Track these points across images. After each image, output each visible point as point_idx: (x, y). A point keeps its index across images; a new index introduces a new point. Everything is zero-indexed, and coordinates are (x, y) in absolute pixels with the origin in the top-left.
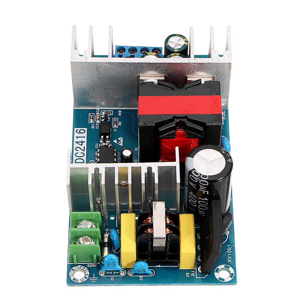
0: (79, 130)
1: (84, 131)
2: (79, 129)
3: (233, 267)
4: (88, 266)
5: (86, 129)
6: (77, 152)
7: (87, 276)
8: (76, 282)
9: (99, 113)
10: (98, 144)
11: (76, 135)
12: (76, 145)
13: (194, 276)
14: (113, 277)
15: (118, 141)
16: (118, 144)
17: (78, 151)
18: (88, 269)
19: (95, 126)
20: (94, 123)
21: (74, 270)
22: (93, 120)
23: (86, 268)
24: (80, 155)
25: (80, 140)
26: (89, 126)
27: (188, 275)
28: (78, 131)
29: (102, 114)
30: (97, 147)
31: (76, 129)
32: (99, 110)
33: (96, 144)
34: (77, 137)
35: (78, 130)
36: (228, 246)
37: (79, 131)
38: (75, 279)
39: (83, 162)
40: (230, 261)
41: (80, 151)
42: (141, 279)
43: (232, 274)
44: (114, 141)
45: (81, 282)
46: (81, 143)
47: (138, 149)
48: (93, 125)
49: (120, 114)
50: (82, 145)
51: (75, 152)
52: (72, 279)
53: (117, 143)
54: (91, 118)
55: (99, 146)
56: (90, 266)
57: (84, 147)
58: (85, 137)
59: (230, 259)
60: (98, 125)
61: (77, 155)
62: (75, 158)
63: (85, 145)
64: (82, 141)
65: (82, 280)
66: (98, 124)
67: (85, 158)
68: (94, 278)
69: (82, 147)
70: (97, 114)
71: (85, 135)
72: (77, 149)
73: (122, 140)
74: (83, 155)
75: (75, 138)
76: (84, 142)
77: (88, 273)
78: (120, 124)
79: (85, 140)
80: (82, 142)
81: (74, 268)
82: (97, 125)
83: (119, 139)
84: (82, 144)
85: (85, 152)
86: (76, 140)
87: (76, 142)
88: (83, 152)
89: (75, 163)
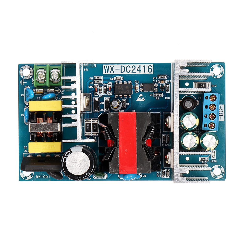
0: (151, 68)
1: (150, 71)
3: (32, 179)
4: (32, 78)
5: (152, 73)
6: (131, 67)
7: (25, 78)
8: (20, 70)
9: (167, 82)
10: (138, 82)
11: (147, 66)
12: (137, 66)
13: (25, 152)
14: (24, 95)
15: (141, 98)
16: (139, 98)
17: (132, 68)
18: (30, 78)
19: (155, 80)
20: (158, 79)
21: (30, 68)
22: (160, 78)
23: (31, 77)
24: (128, 69)
25: (142, 69)
26: (155, 75)
27: (25, 147)
28: (150, 67)
29: (166, 84)
30: (136, 81)
31: (152, 65)
32: (170, 82)
33: (138, 81)
34: (144, 67)
35: (151, 67)
36: (49, 176)
37: (150, 68)
38: (22, 69)
39: (122, 72)
40: (36, 177)
41: (132, 69)
42: (22, 115)
43: (26, 178)
44: (141, 94)
45: (20, 73)
46: (139, 69)
48: (156, 78)
49: (166, 98)
50: (137, 70)
51: (131, 66)
52: (22, 67)
53: (139, 96)
54: (162, 77)
55: (136, 83)
56: (32, 80)
57: (135, 72)
58: (145, 72)
59: (38, 177)
60: (156, 82)
61: (128, 67)
62: (125, 66)
63: (138, 72)
65: (22, 74)
66: (157, 82)
67: (125, 73)
68: (23, 82)
69: (135, 70)
70: (167, 81)
71: (147, 72)
72: (134, 67)
73: (142, 100)
74: (128, 71)
75: (144, 65)
76: (140, 72)
77: (27, 79)
78: (157, 98)
79: (142, 72)
80: (140, 71)
81: (31, 68)
82: (156, 81)
83: (143, 98)
84: (139, 70)
85: (131, 73)
86: (142, 66)
87: (140, 66)
88: (131, 71)
89: (121, 66)
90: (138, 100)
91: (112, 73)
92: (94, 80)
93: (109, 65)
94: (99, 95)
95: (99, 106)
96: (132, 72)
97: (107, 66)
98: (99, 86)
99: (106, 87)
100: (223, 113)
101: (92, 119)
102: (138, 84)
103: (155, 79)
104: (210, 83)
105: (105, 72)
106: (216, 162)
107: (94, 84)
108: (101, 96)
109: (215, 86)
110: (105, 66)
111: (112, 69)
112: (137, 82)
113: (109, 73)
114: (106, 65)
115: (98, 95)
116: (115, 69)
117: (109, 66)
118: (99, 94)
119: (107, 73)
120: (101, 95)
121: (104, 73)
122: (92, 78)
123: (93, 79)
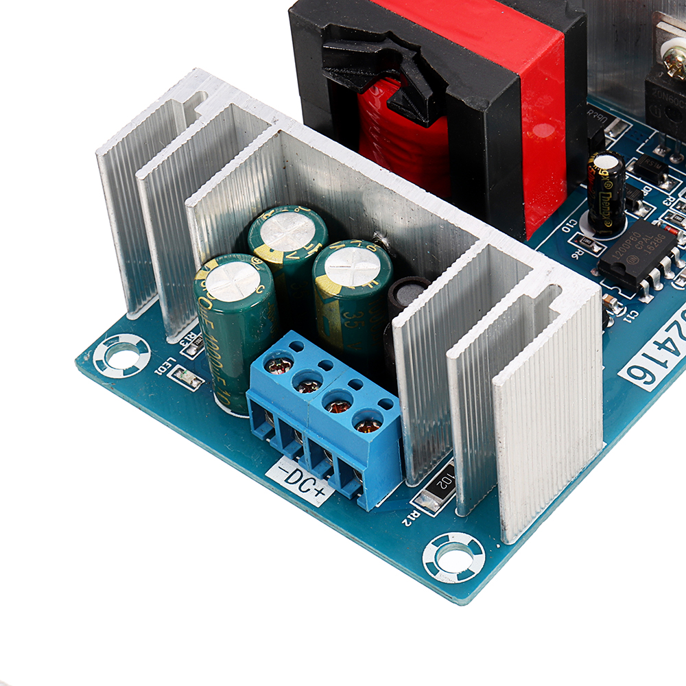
0: (644, 380)
1: (633, 371)
2: (640, 383)
5: (623, 373)
10: (625, 319)
11: (660, 372)
25: (662, 355)
28: (649, 378)
30: (634, 314)
31: (650, 388)
33: (630, 322)
34: (664, 365)
35: (645, 383)
37: (644, 376)
46: (669, 345)
50: (669, 339)
55: (628, 313)
57: (667, 330)
58: (644, 355)
63: (660, 336)
64: (659, 349)
69: (673, 333)
71: (638, 360)
75: (671, 366)
76: (655, 343)
79: (649, 348)
80: (661, 346)
84: (666, 342)
85: (677, 317)
86: (673, 360)
87: (677, 353)
88: (681, 321)
94: (677, 197)
95: (639, 179)
96: (676, 323)
100: (294, 489)
101: (616, 141)
102: (620, 315)
104: (434, 513)
106: (156, 371)
108: (668, 202)
109: (409, 520)
112: (628, 316)
115: (680, 195)
118: (681, 199)
120: (672, 203)
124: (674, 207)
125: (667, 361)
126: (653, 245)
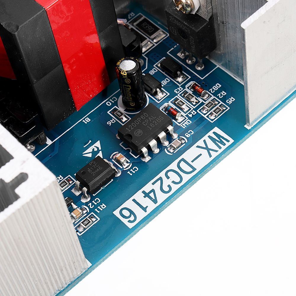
0: (128, 219)
1: (124, 211)
2: (125, 221)
5: (117, 213)
6: (172, 185)
10: (129, 172)
11: (141, 215)
12: (161, 197)
16: (100, 149)
17: (169, 186)
19: (96, 207)
20: (92, 213)
24: (174, 177)
25: (146, 202)
28: (132, 218)
30: (135, 169)
31: (130, 226)
33: (131, 175)
34: (145, 209)
35: (129, 221)
37: (130, 216)
39: (182, 162)
41: (166, 183)
46: (152, 195)
47: (84, 119)
48: (98, 210)
50: (153, 191)
51: (175, 188)
53: (101, 152)
57: (153, 184)
58: (134, 200)
60: (90, 204)
61: (178, 179)
62: (186, 178)
63: (147, 188)
64: (145, 197)
66: (89, 207)
67: (173, 166)
69: (157, 186)
71: (129, 204)
72: (166, 189)
73: (90, 150)
74: (170, 174)
75: (149, 210)
76: (143, 192)
78: (59, 179)
79: (139, 196)
80: (146, 195)
82: (93, 204)
83: (90, 155)
84: (150, 192)
85: (162, 174)
86: (151, 206)
87: (155, 201)
88: (164, 178)
89: (194, 169)
90: (98, 144)
91: (201, 143)
92: (221, 103)
93: (220, 151)
94: (184, 88)
95: (164, 73)
96: (161, 179)
97: (224, 144)
98: (201, 101)
99: (185, 111)
101: (156, 45)
102: (126, 169)
103: (99, 207)
105: (214, 133)
107: (213, 97)
108: (178, 90)
110: (228, 141)
111: (207, 148)
112: (131, 170)
113: (206, 137)
114: (228, 144)
115: (186, 86)
116: (201, 155)
117: (220, 148)
118: (186, 89)
119: (211, 133)
120: (180, 92)
121: (216, 130)
122: (230, 102)
123: (225, 102)
124: (180, 95)
125: (147, 206)
126: (154, 124)
